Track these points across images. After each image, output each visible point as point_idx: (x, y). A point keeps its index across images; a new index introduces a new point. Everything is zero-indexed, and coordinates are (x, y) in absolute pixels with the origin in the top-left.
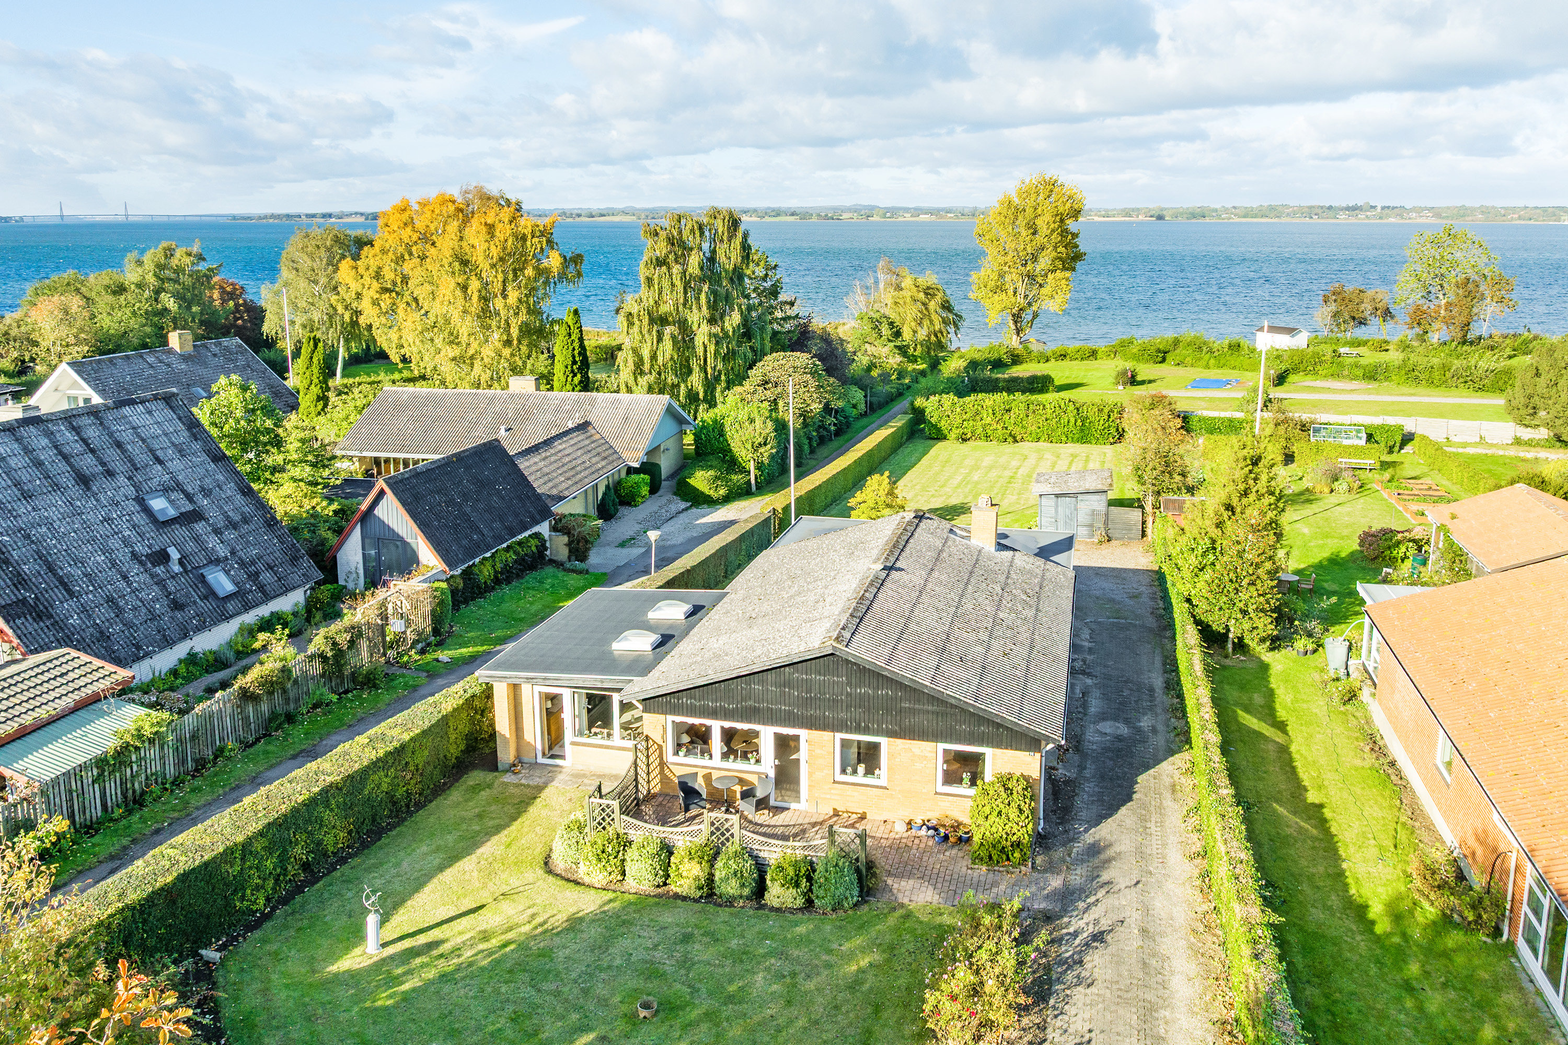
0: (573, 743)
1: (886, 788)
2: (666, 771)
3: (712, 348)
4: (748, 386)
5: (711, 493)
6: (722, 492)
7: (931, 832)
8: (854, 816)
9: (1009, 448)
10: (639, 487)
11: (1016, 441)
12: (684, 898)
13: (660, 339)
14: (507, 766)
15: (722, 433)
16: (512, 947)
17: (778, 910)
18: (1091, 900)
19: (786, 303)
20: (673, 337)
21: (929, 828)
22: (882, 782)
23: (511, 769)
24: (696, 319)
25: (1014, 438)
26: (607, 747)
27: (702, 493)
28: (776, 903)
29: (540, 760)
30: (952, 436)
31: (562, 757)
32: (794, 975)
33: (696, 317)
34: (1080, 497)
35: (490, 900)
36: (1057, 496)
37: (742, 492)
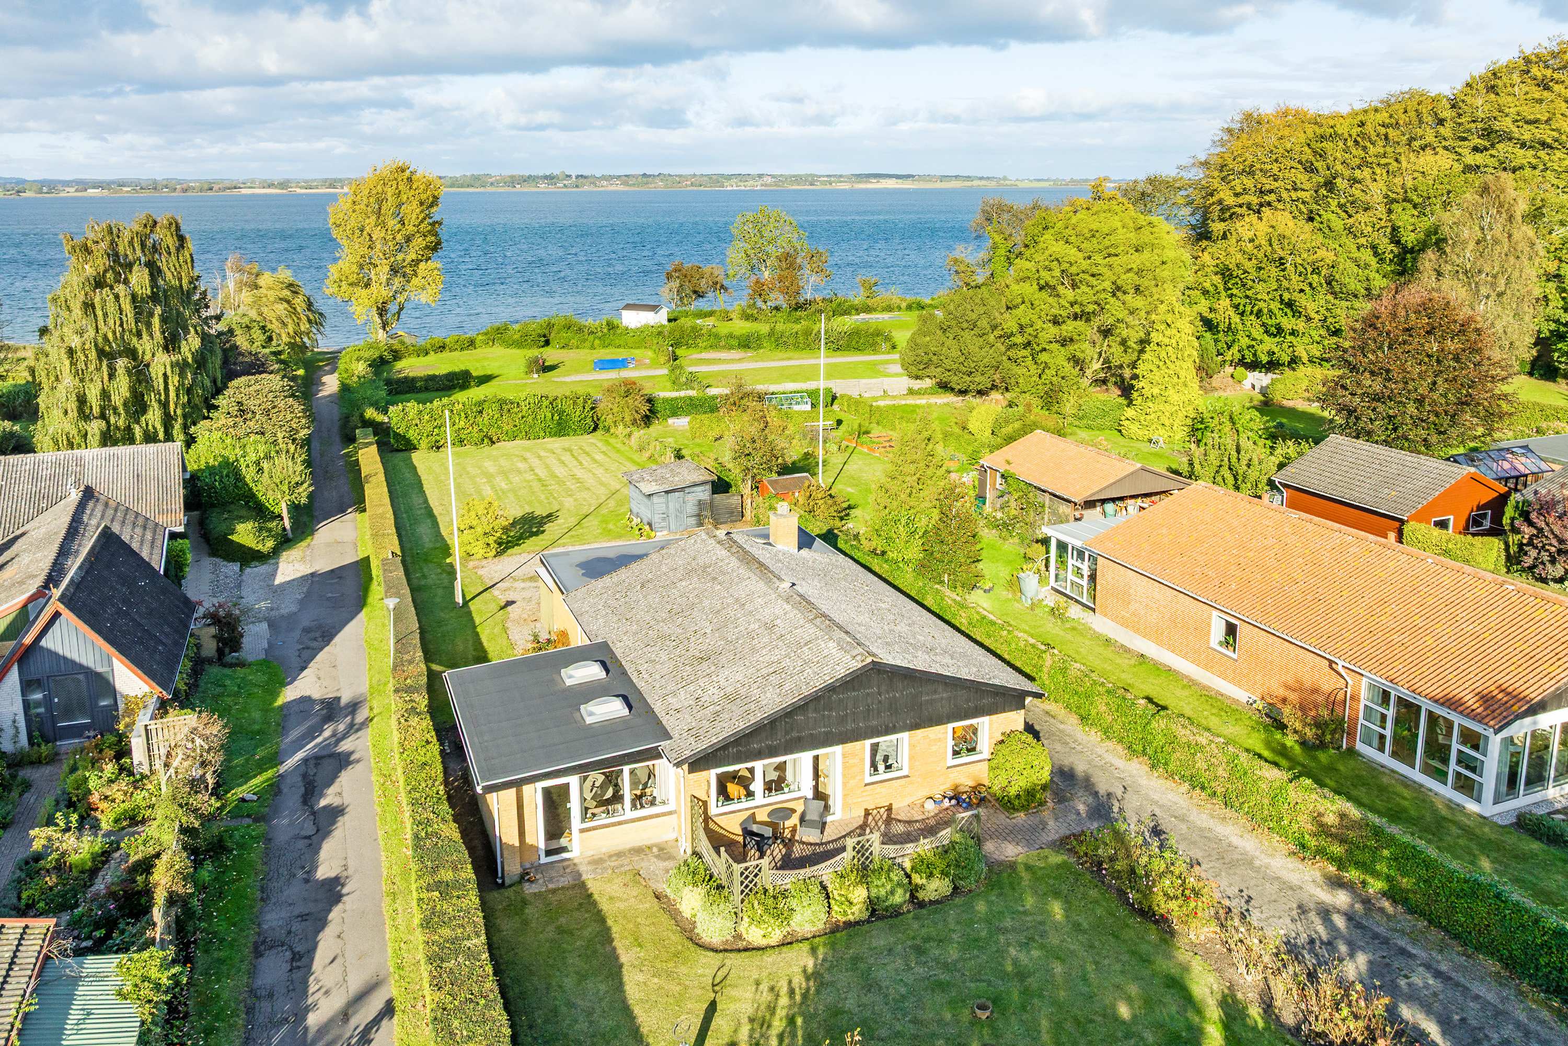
0: (582, 831)
1: (907, 776)
3: (174, 380)
4: (220, 419)
5: (260, 547)
6: (270, 544)
7: (954, 802)
8: (883, 810)
9: (487, 450)
11: (493, 443)
12: (857, 923)
14: (516, 878)
16: (799, 1021)
17: (937, 902)
18: (1116, 809)
21: (950, 799)
22: (904, 772)
23: (524, 877)
25: (491, 439)
26: (620, 823)
27: (250, 549)
28: (933, 896)
29: (544, 860)
30: (424, 444)
31: (564, 849)
34: (687, 490)
35: (713, 995)
36: (667, 492)
37: (285, 542)
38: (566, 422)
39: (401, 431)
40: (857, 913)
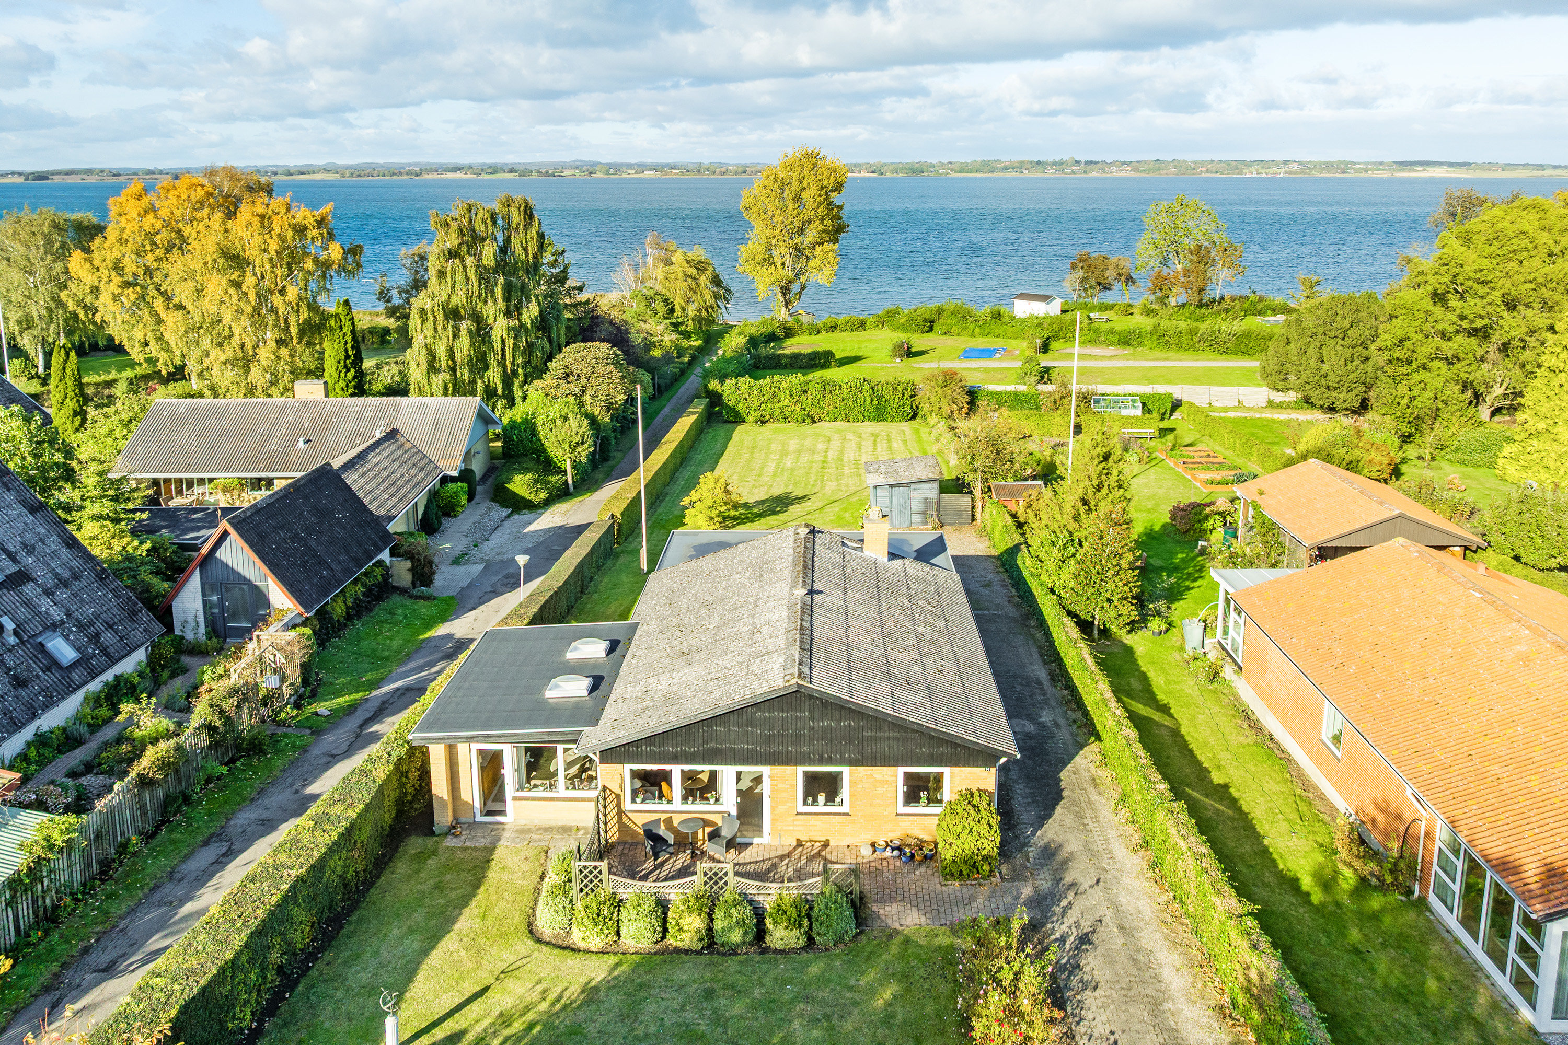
0: (515, 799)
1: (848, 814)
2: (625, 820)
3: (510, 342)
4: (549, 380)
5: (532, 497)
6: (543, 495)
7: (896, 853)
8: (818, 844)
9: (808, 429)
10: (458, 496)
11: (814, 422)
12: (686, 952)
13: (455, 336)
14: (445, 829)
15: (534, 432)
16: (538, 1028)
17: (782, 952)
18: (1064, 903)
19: (575, 288)
20: (470, 332)
21: (893, 849)
22: (845, 809)
23: (451, 831)
24: (491, 312)
25: (812, 418)
26: (552, 799)
27: (523, 498)
28: (779, 945)
29: (479, 818)
30: (751, 419)
31: (502, 813)
32: (828, 1017)
33: (492, 310)
34: (913, 486)
35: (492, 980)
36: (891, 486)
37: (562, 494)
38: (885, 407)
39: (731, 404)
40: (687, 941)
